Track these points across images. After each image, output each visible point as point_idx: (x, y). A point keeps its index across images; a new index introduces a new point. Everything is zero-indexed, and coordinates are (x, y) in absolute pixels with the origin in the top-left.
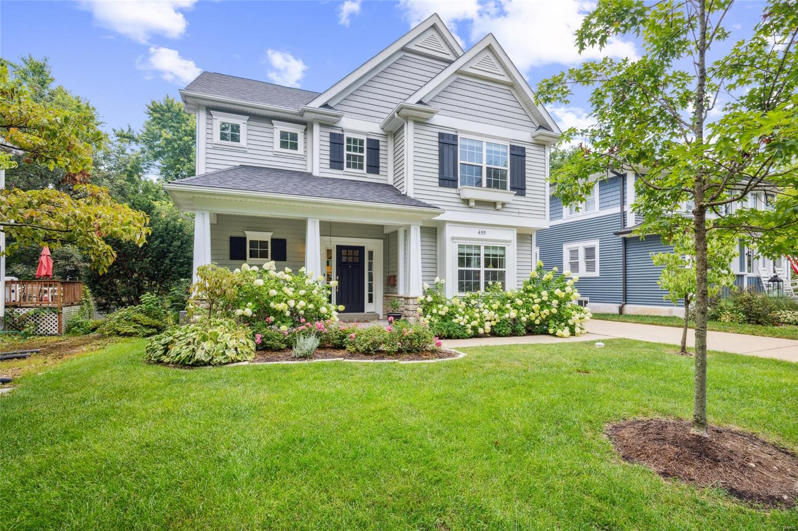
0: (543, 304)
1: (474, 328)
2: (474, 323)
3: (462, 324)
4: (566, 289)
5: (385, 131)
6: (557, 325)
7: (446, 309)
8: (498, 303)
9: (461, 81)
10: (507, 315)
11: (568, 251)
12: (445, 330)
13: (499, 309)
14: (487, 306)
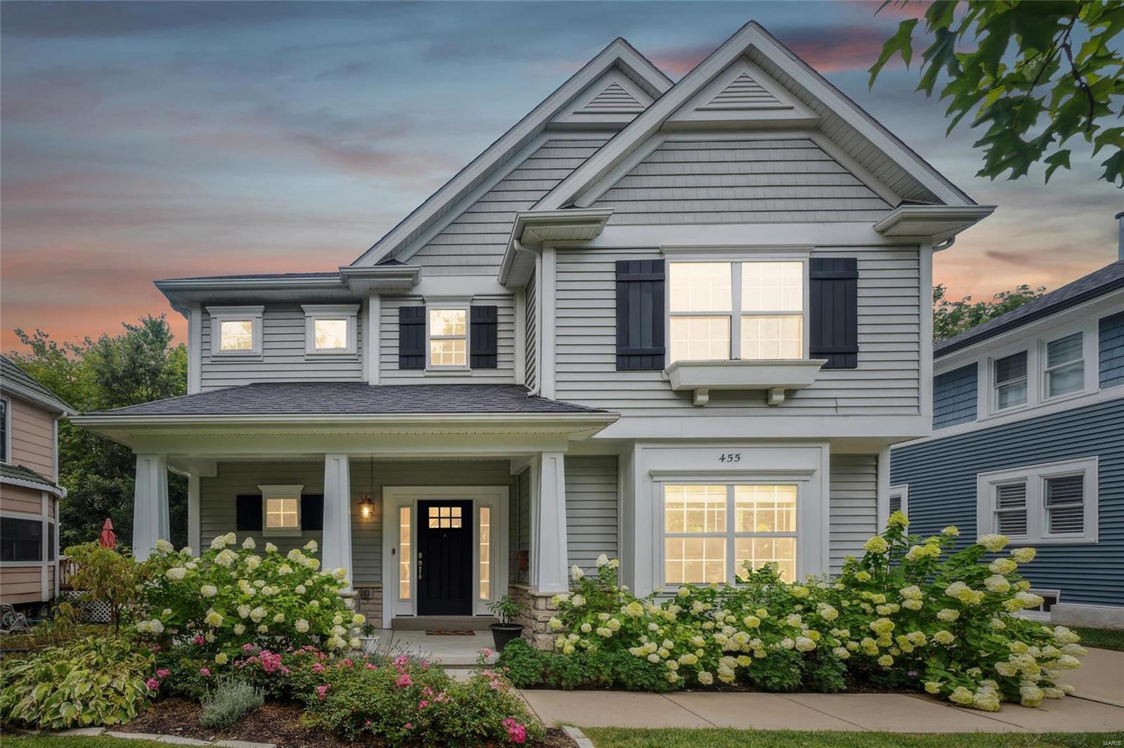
0: (903, 619)
1: (685, 670)
2: (688, 658)
3: (654, 658)
4: (986, 581)
5: (508, 288)
6: (956, 674)
7: (616, 623)
8: (763, 612)
9: (673, 146)
10: (787, 643)
11: (994, 488)
12: (608, 671)
13: (765, 626)
14: (733, 619)
